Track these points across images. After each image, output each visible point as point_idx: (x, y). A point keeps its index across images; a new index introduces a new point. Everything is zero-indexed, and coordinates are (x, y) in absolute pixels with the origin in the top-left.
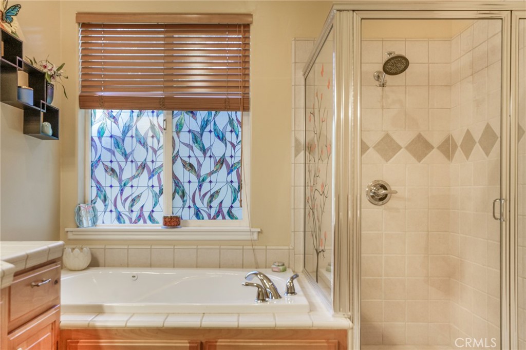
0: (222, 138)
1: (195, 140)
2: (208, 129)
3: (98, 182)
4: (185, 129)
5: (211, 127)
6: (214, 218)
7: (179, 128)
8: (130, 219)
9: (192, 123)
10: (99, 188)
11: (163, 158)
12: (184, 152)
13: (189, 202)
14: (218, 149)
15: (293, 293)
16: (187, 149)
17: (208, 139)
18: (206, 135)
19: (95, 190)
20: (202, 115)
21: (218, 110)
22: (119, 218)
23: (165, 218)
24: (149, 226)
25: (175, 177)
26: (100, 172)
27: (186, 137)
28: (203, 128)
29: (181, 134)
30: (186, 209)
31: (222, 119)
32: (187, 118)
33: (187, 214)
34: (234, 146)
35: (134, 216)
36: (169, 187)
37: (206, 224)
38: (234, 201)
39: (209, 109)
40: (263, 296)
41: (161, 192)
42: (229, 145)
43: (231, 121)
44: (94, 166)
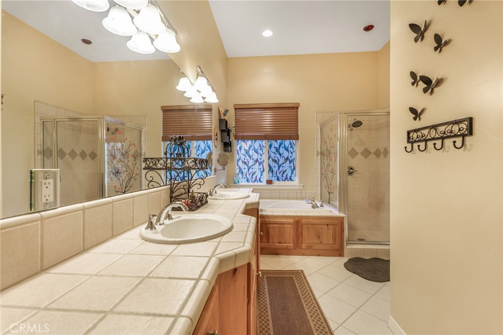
0: (287, 150)
1: (277, 151)
2: (282, 146)
3: (239, 167)
4: (273, 146)
5: (283, 146)
6: (284, 181)
7: (270, 146)
8: (252, 181)
9: (276, 144)
10: (240, 169)
11: (265, 157)
12: (273, 155)
13: (275, 175)
14: (286, 154)
15: (322, 207)
16: (274, 154)
17: (282, 150)
18: (281, 148)
19: (238, 170)
20: (279, 141)
21: (285, 140)
22: (248, 181)
23: (267, 181)
24: (259, 183)
25: (269, 165)
26: (240, 163)
27: (273, 150)
28: (280, 146)
29: (272, 148)
30: (274, 177)
31: (287, 143)
32: (274, 142)
33: (274, 179)
34: (292, 153)
35: (253, 180)
36: (267, 169)
37: (281, 183)
38: (292, 174)
39: (282, 140)
40: (313, 207)
41: (264, 171)
42: (290, 153)
43: (290, 143)
44: (238, 160)
